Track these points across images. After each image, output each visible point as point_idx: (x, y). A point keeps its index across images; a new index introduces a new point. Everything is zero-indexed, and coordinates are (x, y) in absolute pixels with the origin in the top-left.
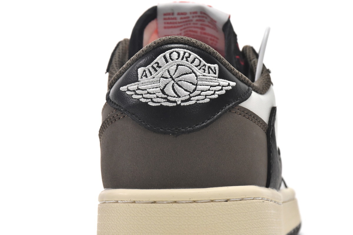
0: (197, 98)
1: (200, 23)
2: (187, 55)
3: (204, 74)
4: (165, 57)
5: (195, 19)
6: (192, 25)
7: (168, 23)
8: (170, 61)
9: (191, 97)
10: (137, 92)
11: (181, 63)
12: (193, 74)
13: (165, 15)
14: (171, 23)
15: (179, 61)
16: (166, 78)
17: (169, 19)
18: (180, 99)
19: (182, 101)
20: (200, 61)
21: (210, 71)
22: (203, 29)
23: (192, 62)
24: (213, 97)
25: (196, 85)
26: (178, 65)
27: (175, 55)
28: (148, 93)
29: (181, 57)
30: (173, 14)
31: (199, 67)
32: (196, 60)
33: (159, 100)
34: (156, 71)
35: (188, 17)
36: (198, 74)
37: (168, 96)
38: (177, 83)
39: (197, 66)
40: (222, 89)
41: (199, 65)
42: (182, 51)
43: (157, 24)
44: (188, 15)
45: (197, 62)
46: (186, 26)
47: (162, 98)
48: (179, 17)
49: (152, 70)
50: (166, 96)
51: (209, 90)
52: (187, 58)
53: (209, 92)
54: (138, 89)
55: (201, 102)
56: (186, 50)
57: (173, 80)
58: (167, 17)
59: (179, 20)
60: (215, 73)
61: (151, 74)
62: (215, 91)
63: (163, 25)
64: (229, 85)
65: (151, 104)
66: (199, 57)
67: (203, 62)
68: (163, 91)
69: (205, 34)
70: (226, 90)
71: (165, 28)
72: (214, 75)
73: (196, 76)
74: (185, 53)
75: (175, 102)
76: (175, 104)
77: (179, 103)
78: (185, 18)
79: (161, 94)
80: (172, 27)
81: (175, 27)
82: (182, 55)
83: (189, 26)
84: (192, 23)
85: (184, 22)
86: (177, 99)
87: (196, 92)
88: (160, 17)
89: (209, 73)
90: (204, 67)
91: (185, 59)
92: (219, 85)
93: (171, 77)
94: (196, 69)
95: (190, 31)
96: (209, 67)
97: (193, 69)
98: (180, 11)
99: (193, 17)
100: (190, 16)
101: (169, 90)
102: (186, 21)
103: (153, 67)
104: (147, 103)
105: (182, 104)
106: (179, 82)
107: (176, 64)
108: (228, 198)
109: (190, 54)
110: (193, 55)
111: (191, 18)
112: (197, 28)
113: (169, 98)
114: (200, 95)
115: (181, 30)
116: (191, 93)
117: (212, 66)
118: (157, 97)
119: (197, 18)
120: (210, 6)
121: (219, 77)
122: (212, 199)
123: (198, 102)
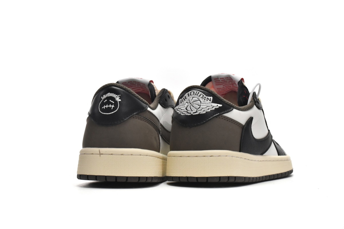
0: (200, 111)
1: (231, 82)
2: (197, 93)
3: (205, 101)
4: (188, 94)
5: (228, 81)
6: (227, 83)
7: (217, 83)
8: (190, 96)
9: (197, 111)
10: (178, 109)
11: (194, 97)
12: (199, 101)
13: (215, 79)
14: (218, 83)
15: (193, 96)
16: (188, 103)
17: (217, 81)
18: (192, 112)
19: (193, 113)
20: (203, 96)
21: (208, 100)
22: (233, 85)
23: (199, 96)
24: (208, 111)
25: (200, 106)
26: (193, 98)
27: (192, 93)
28: (181, 110)
29: (195, 94)
30: (218, 79)
31: (202, 98)
32: (201, 95)
33: (185, 112)
34: (185, 100)
35: (225, 80)
36: (201, 101)
37: (188, 110)
38: (192, 105)
39: (201, 98)
40: (213, 108)
41: (203, 97)
42: (195, 91)
43: (213, 84)
44: (224, 79)
45: (202, 96)
46: (225, 84)
47: (186, 112)
48: (221, 80)
49: (183, 100)
50: (187, 111)
51: (206, 108)
52: (197, 94)
53: (206, 109)
54: (179, 108)
55: (201, 113)
56: (197, 91)
57: (190, 104)
58: (216, 80)
59: (221, 81)
60: (210, 101)
61: (183, 102)
62: (209, 109)
63: (215, 84)
64: (217, 106)
65: (182, 114)
66: (203, 94)
67: (205, 96)
68: (186, 109)
69: (234, 87)
70: (215, 108)
71: (216, 85)
72: (210, 102)
73: (200, 102)
74: (197, 92)
75: (190, 113)
76: (190, 114)
77: (192, 114)
78: (223, 80)
79: (185, 110)
80: (219, 85)
81: (220, 85)
82: (195, 93)
83: (226, 84)
84: (227, 82)
85: (223, 82)
86: (191, 112)
87: (200, 109)
88: (213, 80)
89: (207, 100)
90: (205, 98)
91: (196, 95)
92: (212, 106)
93: (190, 103)
94: (201, 99)
95: (228, 86)
96: (207, 98)
97: (199, 99)
98: (221, 77)
99: (227, 80)
100: (226, 79)
101: (189, 108)
102: (224, 82)
103: (184, 99)
104: (180, 114)
105: (193, 114)
106: (193, 105)
107: (192, 97)
108: (212, 155)
109: (199, 93)
110: (200, 93)
111: (226, 80)
112: (230, 84)
113: (188, 112)
114: (201, 110)
115: (223, 86)
116: (197, 109)
117: (209, 98)
118: (184, 111)
119: (229, 80)
120: (234, 75)
121: (212, 102)
122: (204, 155)
123: (200, 113)
